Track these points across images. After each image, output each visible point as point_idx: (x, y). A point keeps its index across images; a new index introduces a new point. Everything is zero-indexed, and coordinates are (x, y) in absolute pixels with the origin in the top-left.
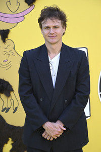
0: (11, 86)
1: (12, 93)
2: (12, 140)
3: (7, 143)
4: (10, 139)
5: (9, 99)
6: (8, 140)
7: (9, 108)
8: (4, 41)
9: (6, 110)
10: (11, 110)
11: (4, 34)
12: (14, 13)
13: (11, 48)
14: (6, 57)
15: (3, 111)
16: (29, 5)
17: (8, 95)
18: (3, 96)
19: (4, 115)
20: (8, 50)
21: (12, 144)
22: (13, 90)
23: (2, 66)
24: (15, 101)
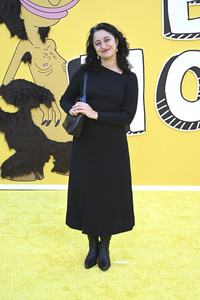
1: (53, 103)
2: (54, 158)
3: (48, 162)
4: (52, 160)
5: (50, 110)
6: (50, 158)
7: (50, 121)
8: (44, 41)
9: (47, 123)
10: (53, 123)
11: (44, 33)
12: (55, 7)
13: (51, 49)
14: (46, 60)
15: (43, 124)
17: (49, 106)
18: (42, 106)
19: (43, 128)
20: (48, 52)
21: (54, 163)
23: (41, 71)
24: (57, 113)
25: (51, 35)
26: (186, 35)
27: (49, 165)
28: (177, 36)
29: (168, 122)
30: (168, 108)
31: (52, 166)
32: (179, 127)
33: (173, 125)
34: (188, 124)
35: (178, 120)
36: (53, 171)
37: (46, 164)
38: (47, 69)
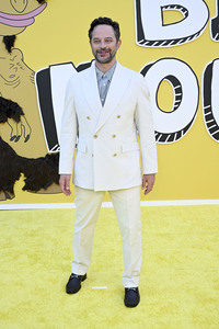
0: (20, 109)
1: (22, 117)
2: (25, 176)
3: (18, 179)
4: (22, 177)
5: (19, 125)
6: (20, 175)
7: (19, 137)
8: (10, 51)
9: (16, 138)
10: (22, 139)
11: (9, 42)
12: (21, 13)
13: (18, 60)
14: (13, 72)
15: (11, 140)
16: (40, 2)
17: (18, 120)
18: (10, 121)
19: (12, 144)
20: (14, 63)
21: (25, 180)
22: (23, 114)
23: (8, 83)
24: (27, 127)
25: (17, 44)
26: (161, 42)
27: (20, 184)
28: (151, 43)
31: (24, 184)
34: (165, 136)
36: (24, 189)
37: (17, 182)
38: (14, 81)
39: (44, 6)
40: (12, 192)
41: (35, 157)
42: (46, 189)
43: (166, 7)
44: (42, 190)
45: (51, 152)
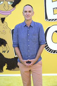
0: (6, 42)
1: (6, 45)
2: (7, 64)
3: (5, 66)
4: (6, 64)
5: (5, 47)
6: (5, 64)
7: (5, 51)
8: (3, 23)
10: (6, 52)
11: (3, 20)
12: (7, 11)
13: (6, 25)
14: (4, 29)
15: (3, 52)
16: (13, 7)
17: (5, 45)
18: (3, 46)
19: (3, 54)
21: (7, 66)
22: (7, 43)
23: (2, 33)
24: (8, 48)
25: (5, 20)
26: (53, 20)
27: (5, 67)
28: (50, 20)
29: (48, 50)
30: (47, 45)
31: (6, 67)
32: (51, 52)
33: (49, 51)
34: (55, 51)
35: (51, 50)
36: (6, 69)
37: (4, 67)
38: (4, 33)
39: (14, 8)
40: (3, 70)
41: (11, 58)
42: (14, 69)
43: (55, 8)
44: (13, 69)
45: (16, 56)
